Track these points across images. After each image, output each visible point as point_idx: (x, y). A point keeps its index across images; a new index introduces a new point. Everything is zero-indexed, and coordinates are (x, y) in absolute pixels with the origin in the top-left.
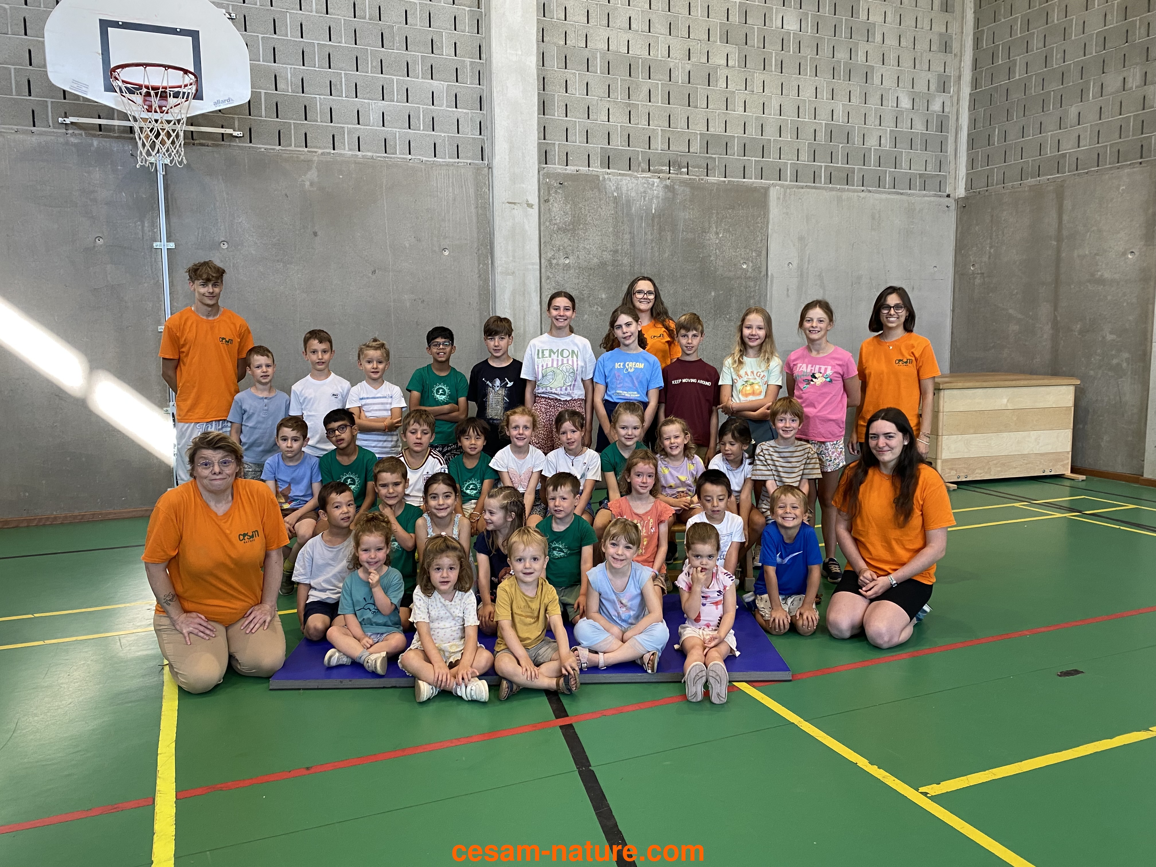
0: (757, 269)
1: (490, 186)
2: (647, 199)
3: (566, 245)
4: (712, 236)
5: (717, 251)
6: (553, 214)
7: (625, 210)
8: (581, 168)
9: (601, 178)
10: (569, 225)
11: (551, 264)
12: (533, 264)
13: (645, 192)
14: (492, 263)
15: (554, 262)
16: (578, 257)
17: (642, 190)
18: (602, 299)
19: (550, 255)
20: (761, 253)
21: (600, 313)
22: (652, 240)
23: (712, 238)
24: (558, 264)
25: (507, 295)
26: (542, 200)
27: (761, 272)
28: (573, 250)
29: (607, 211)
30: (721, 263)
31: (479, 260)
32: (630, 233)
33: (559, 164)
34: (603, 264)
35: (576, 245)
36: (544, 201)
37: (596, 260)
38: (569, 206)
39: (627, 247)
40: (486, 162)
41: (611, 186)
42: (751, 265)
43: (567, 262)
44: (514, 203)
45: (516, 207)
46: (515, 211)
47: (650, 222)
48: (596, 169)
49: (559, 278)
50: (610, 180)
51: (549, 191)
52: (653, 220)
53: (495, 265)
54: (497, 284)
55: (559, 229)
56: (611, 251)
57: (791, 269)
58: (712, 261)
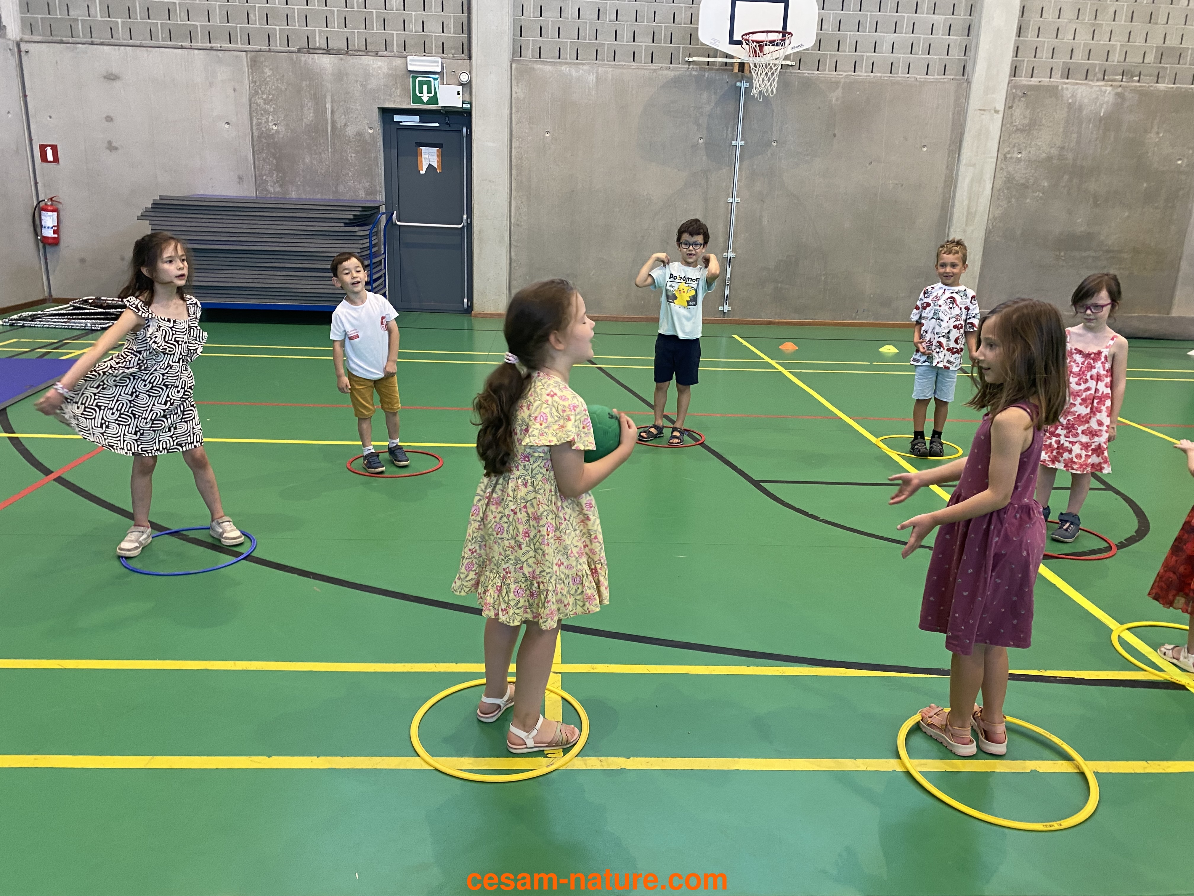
0: (1191, 164)
1: (967, 97)
2: (1098, 104)
3: (1020, 143)
4: (1153, 135)
5: (1156, 148)
6: (1014, 118)
7: (1077, 115)
8: (1043, 79)
9: (1060, 88)
10: (1026, 126)
11: (1006, 158)
12: (991, 158)
13: (1097, 98)
14: (959, 157)
15: (1008, 156)
16: (1030, 152)
17: (1094, 96)
18: (1044, 186)
19: (1006, 150)
21: (1041, 198)
22: (1097, 138)
23: (1152, 138)
24: (1011, 158)
25: (967, 181)
26: (1007, 106)
28: (1026, 147)
29: (1061, 115)
30: (1157, 159)
31: (949, 154)
32: (1078, 132)
33: (1025, 77)
34: (1050, 158)
35: (1029, 142)
36: (1009, 107)
37: (1044, 155)
38: (1029, 111)
39: (1073, 144)
40: (966, 77)
41: (1067, 94)
42: (1186, 160)
43: (1019, 156)
44: (984, 110)
45: (985, 113)
46: (984, 116)
47: (1098, 123)
48: (1056, 79)
49: (1011, 169)
50: (1067, 89)
51: (1014, 99)
52: (1100, 121)
53: (961, 158)
54: (960, 174)
55: (1017, 130)
56: (1058, 147)
58: (1149, 156)
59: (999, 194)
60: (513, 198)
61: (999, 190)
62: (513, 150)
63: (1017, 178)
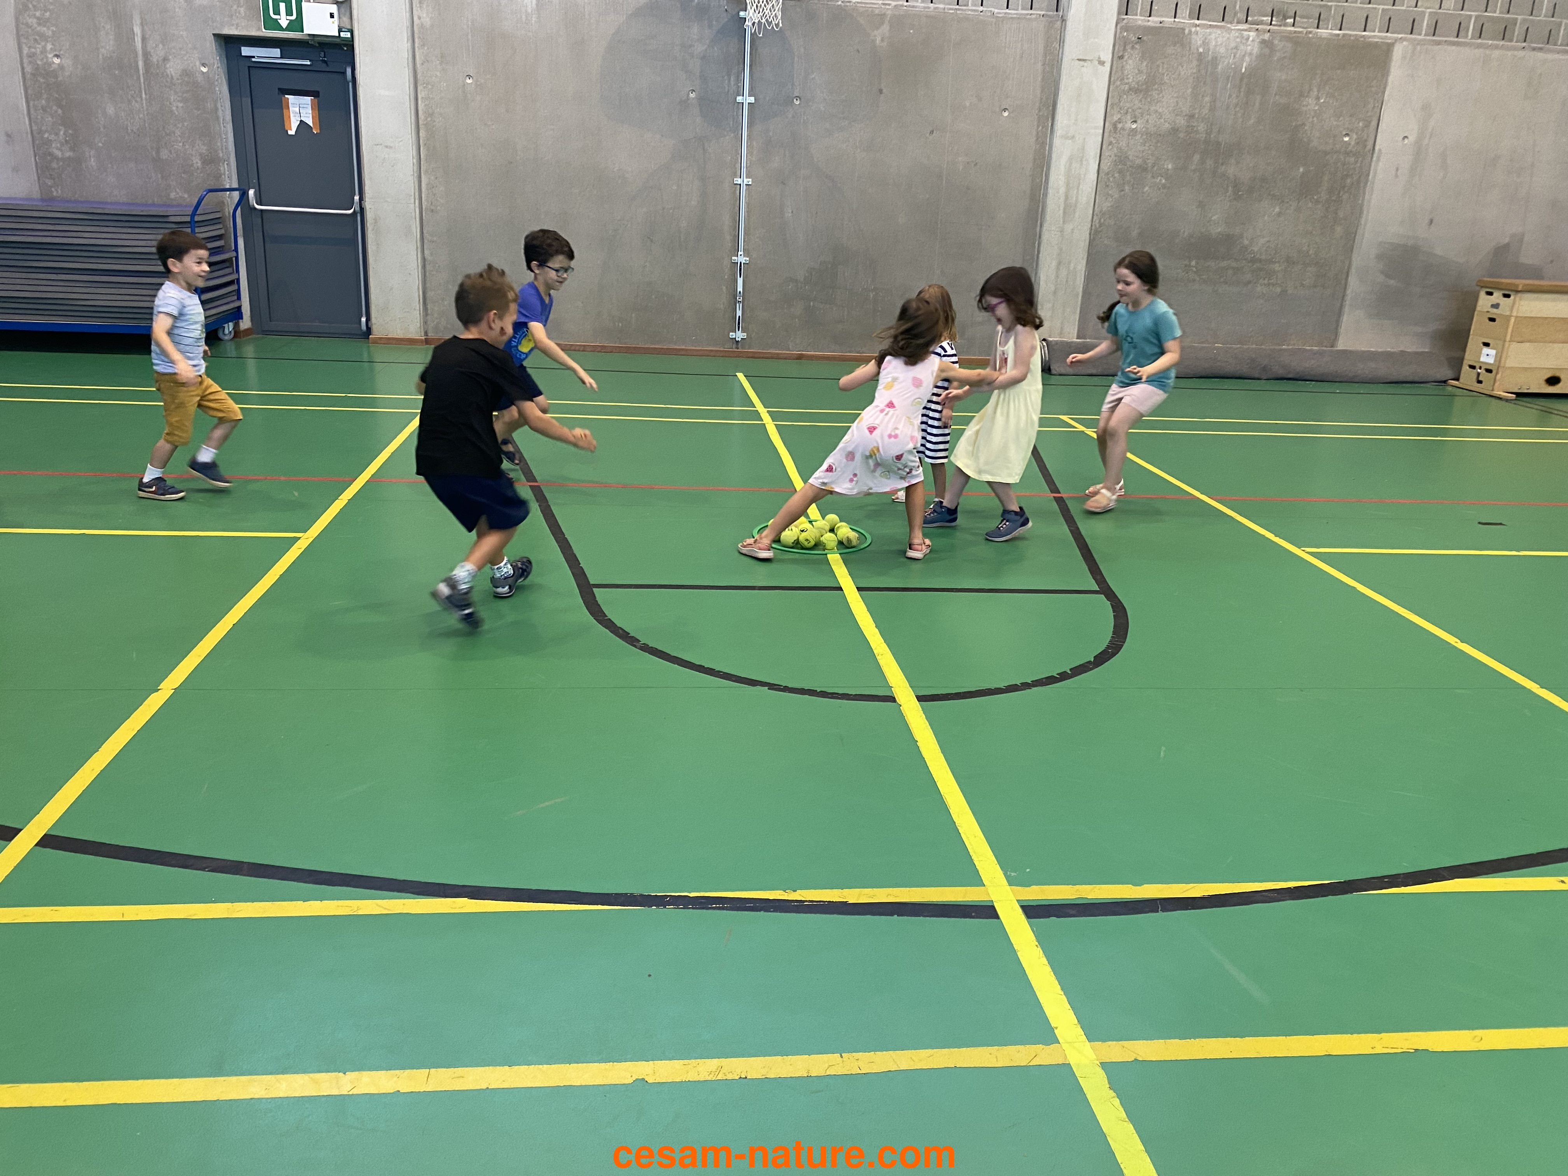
0: (1361, 142)
1: (1062, 41)
2: (1238, 56)
3: (1136, 107)
4: (1311, 101)
5: (1315, 119)
6: (1126, 73)
7: (1210, 70)
8: (1165, 19)
9: (1187, 31)
10: (1142, 85)
11: (1115, 128)
12: (1096, 128)
13: (1236, 47)
14: (1052, 125)
16: (1147, 121)
17: (1233, 45)
18: (1168, 170)
19: (1115, 118)
20: (1370, 122)
21: (1164, 186)
22: (1237, 105)
23: (1310, 104)
24: (1123, 129)
25: (1064, 161)
26: (1116, 56)
27: (1365, 146)
28: (1142, 114)
29: (1188, 70)
30: (1317, 134)
31: (1039, 121)
32: (1212, 95)
33: (1141, 15)
34: (1175, 130)
35: (1146, 107)
36: (1118, 57)
38: (1145, 63)
39: (1205, 111)
40: (1061, 13)
41: (1197, 40)
42: (1355, 136)
43: (1134, 126)
44: (1085, 60)
45: (1085, 64)
46: (1084, 69)
47: (1238, 83)
48: (1183, 20)
49: (1123, 144)
50: (1197, 33)
51: (1125, 47)
52: (1241, 80)
53: (1056, 128)
54: (1054, 149)
55: (1131, 89)
56: (1186, 115)
57: (1406, 144)
58: (1306, 130)
59: (1108, 179)
60: (422, 172)
61: (1108, 174)
62: (420, 102)
63: (1130, 157)
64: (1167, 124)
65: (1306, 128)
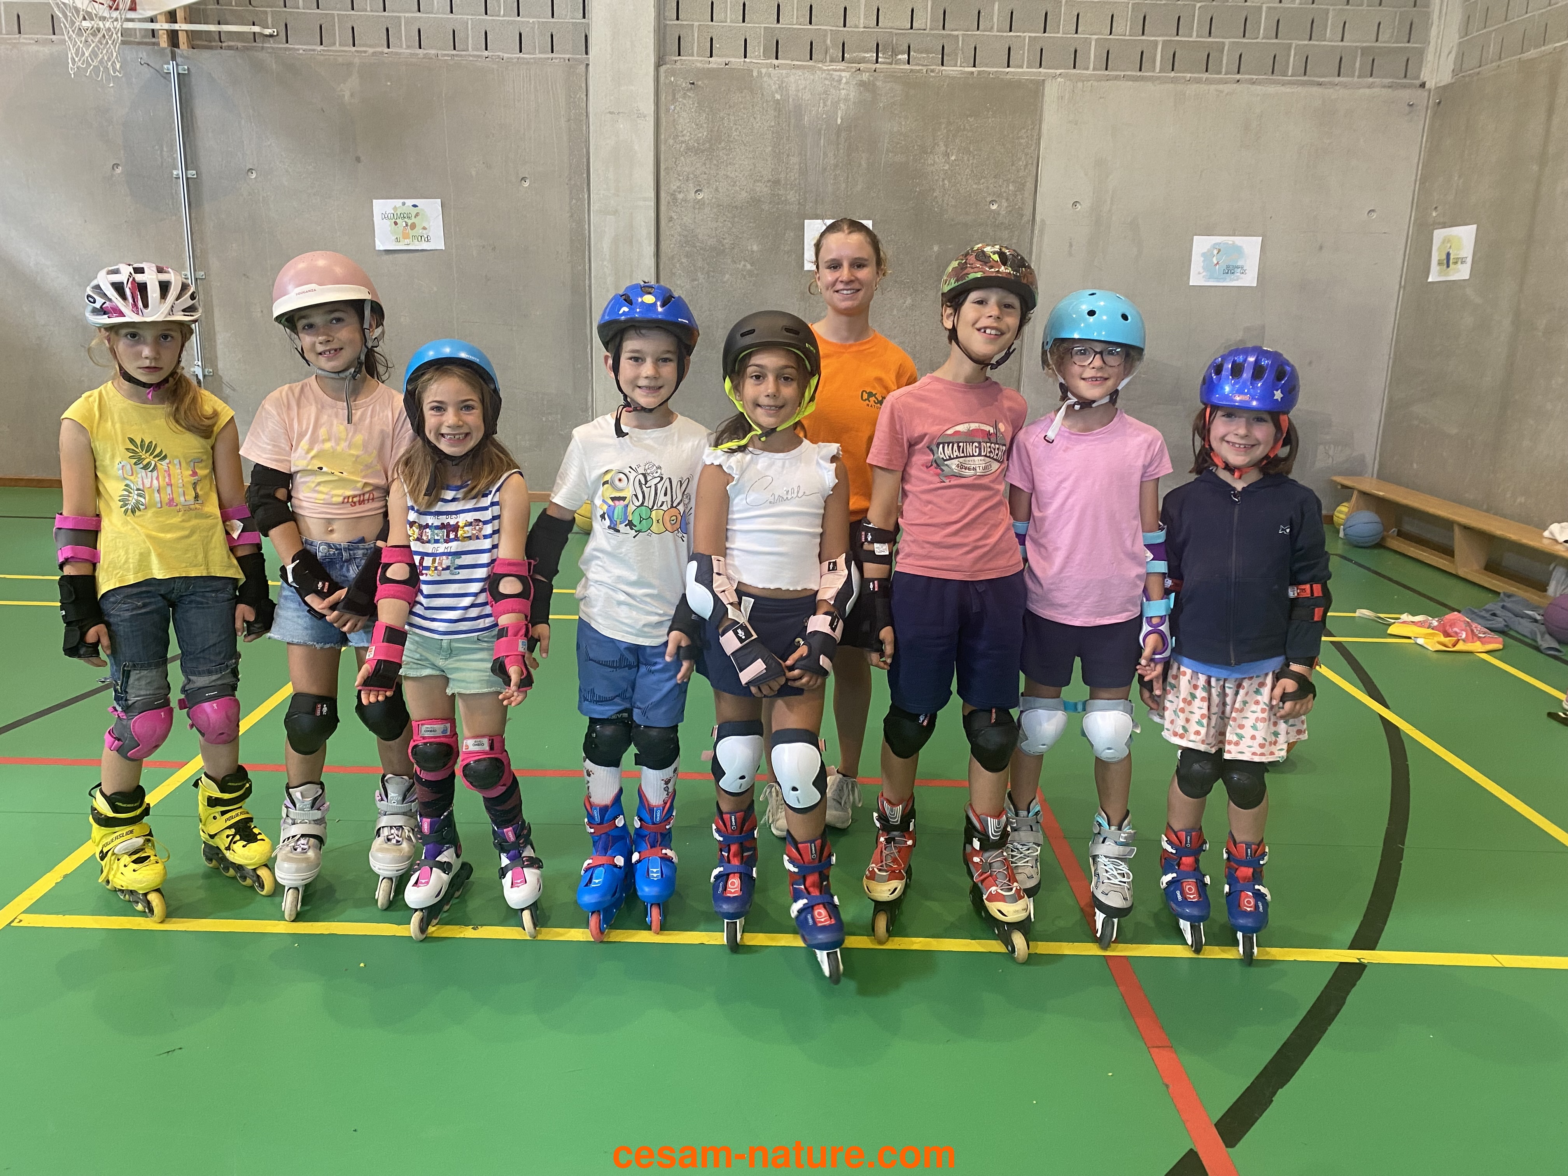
0: (1016, 211)
1: (584, 90)
2: (829, 103)
3: (698, 172)
4: (938, 159)
5: (946, 182)
6: (680, 128)
7: (793, 121)
8: (732, 60)
9: (757, 74)
10: (704, 144)
11: (674, 200)
12: (645, 199)
13: (826, 93)
14: (589, 197)
15: (680, 196)
16: (717, 190)
17: (821, 89)
18: (752, 251)
19: (673, 186)
20: (1024, 185)
21: (750, 272)
22: (836, 166)
23: (938, 163)
24: (685, 200)
25: (606, 243)
26: (661, 108)
27: (1022, 215)
28: (709, 180)
29: (763, 122)
30: (952, 202)
31: (571, 193)
32: (800, 154)
33: (698, 55)
34: (755, 201)
35: (714, 172)
36: (664, 108)
37: (744, 194)
38: (704, 115)
39: (794, 175)
41: (771, 84)
42: (1005, 204)
43: (700, 197)
44: (619, 113)
45: (620, 118)
46: (619, 125)
47: (833, 137)
48: (756, 60)
49: (688, 220)
50: (771, 75)
51: (674, 96)
52: (838, 135)
53: (594, 200)
54: (594, 228)
55: (688, 149)
56: (769, 181)
57: (1079, 211)
58: (936, 197)
61: (673, 257)
63: (700, 237)
64: (743, 192)
65: (935, 194)
